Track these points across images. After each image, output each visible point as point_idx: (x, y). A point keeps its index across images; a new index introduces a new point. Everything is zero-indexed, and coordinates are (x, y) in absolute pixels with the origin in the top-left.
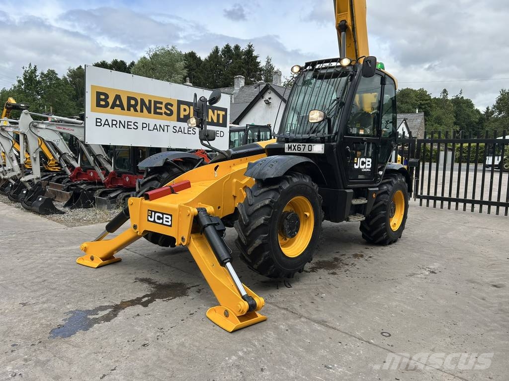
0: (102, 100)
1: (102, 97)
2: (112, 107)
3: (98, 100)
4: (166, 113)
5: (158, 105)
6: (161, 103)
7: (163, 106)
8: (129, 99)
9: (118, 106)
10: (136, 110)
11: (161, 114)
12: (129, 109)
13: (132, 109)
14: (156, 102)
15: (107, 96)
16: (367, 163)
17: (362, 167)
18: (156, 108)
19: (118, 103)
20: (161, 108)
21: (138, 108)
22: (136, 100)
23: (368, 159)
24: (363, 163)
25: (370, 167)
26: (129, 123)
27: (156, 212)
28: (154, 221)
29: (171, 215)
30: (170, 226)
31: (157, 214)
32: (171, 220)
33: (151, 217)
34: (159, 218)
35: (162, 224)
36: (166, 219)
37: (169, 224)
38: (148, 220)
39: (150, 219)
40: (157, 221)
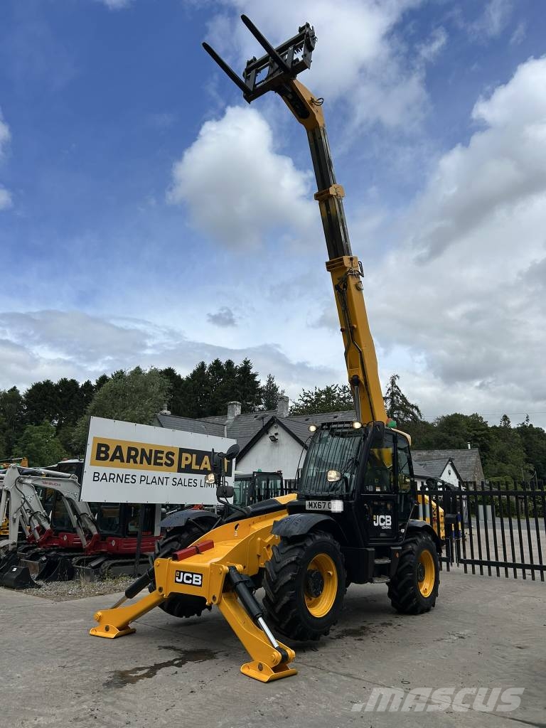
0: (103, 452)
1: (103, 449)
2: (112, 460)
3: (99, 452)
4: (166, 464)
5: (159, 455)
6: (162, 452)
7: (164, 456)
8: (130, 449)
9: (117, 458)
10: (135, 462)
11: (161, 464)
12: (128, 461)
13: (132, 460)
14: (157, 452)
15: (107, 447)
16: (387, 520)
17: (381, 524)
18: (156, 458)
19: (118, 454)
20: (161, 458)
21: (138, 459)
22: (136, 450)
23: (387, 517)
24: (383, 520)
25: (390, 524)
26: (127, 477)
27: (184, 573)
28: (183, 582)
29: (201, 575)
30: (201, 586)
31: (186, 575)
32: (201, 580)
33: (179, 578)
34: (188, 578)
35: (192, 584)
36: (197, 579)
37: (199, 583)
38: (176, 581)
39: (178, 580)
40: (185, 581)
